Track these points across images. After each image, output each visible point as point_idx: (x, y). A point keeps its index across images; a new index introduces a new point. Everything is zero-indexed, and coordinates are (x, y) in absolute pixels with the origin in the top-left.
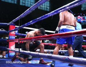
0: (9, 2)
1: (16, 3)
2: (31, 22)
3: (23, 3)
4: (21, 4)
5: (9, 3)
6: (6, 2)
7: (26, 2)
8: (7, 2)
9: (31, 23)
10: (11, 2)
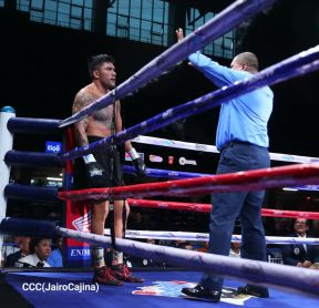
0: (63, 25)
1: (87, 27)
2: (165, 114)
3: (121, 28)
4: (111, 31)
5: (60, 27)
6: (48, 26)
7: (134, 23)
8: (53, 23)
9: (168, 118)
10: (67, 25)
